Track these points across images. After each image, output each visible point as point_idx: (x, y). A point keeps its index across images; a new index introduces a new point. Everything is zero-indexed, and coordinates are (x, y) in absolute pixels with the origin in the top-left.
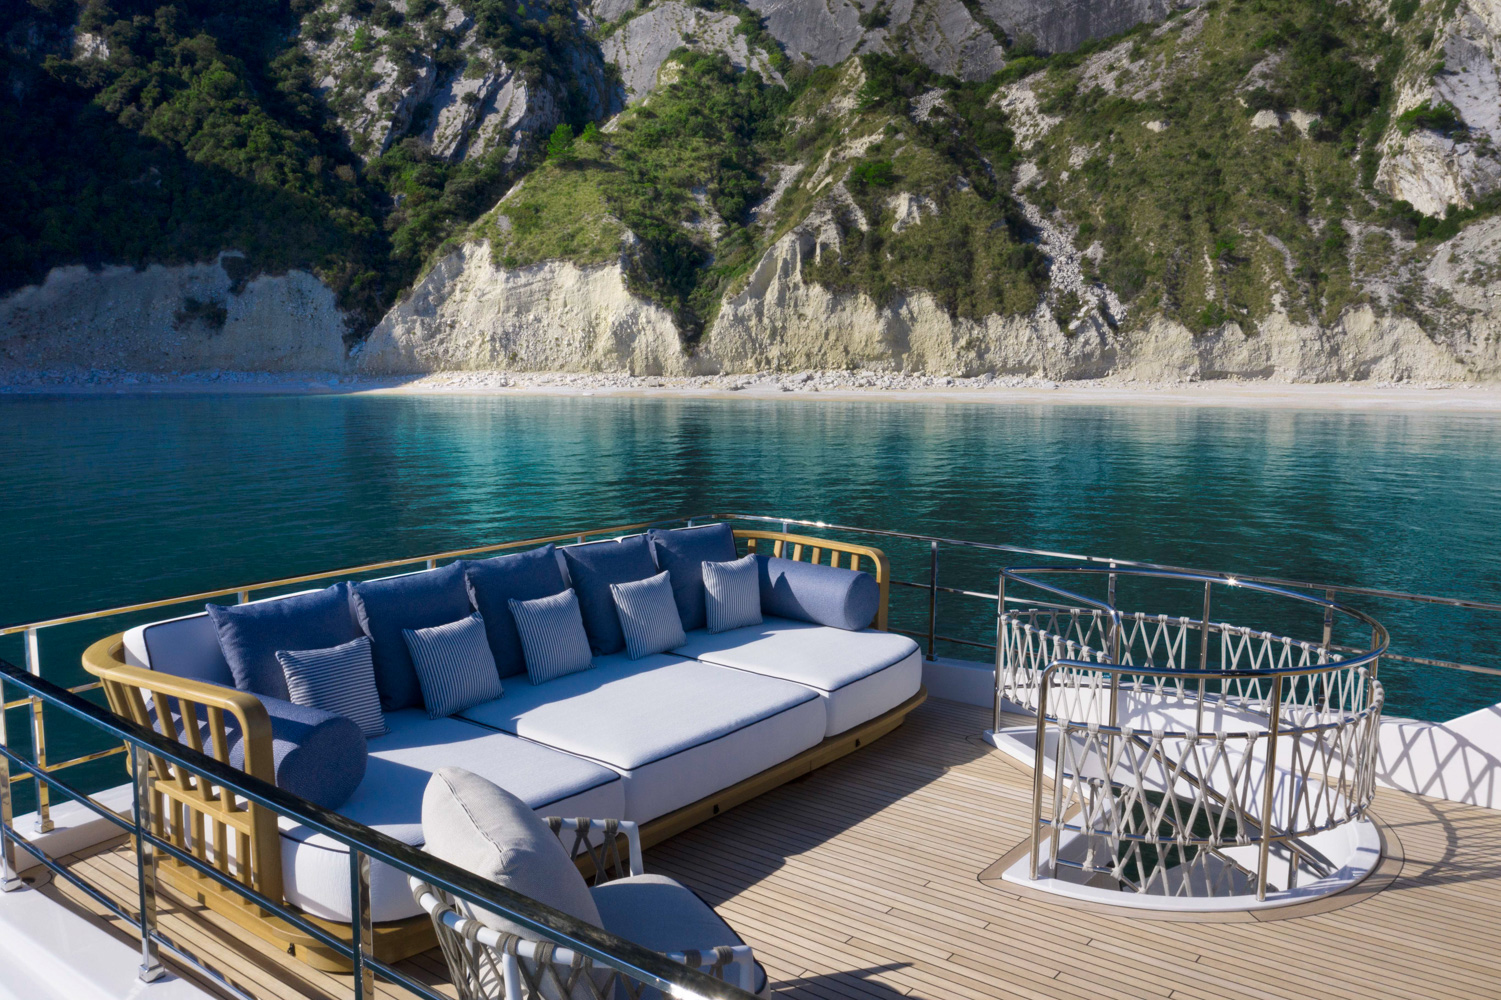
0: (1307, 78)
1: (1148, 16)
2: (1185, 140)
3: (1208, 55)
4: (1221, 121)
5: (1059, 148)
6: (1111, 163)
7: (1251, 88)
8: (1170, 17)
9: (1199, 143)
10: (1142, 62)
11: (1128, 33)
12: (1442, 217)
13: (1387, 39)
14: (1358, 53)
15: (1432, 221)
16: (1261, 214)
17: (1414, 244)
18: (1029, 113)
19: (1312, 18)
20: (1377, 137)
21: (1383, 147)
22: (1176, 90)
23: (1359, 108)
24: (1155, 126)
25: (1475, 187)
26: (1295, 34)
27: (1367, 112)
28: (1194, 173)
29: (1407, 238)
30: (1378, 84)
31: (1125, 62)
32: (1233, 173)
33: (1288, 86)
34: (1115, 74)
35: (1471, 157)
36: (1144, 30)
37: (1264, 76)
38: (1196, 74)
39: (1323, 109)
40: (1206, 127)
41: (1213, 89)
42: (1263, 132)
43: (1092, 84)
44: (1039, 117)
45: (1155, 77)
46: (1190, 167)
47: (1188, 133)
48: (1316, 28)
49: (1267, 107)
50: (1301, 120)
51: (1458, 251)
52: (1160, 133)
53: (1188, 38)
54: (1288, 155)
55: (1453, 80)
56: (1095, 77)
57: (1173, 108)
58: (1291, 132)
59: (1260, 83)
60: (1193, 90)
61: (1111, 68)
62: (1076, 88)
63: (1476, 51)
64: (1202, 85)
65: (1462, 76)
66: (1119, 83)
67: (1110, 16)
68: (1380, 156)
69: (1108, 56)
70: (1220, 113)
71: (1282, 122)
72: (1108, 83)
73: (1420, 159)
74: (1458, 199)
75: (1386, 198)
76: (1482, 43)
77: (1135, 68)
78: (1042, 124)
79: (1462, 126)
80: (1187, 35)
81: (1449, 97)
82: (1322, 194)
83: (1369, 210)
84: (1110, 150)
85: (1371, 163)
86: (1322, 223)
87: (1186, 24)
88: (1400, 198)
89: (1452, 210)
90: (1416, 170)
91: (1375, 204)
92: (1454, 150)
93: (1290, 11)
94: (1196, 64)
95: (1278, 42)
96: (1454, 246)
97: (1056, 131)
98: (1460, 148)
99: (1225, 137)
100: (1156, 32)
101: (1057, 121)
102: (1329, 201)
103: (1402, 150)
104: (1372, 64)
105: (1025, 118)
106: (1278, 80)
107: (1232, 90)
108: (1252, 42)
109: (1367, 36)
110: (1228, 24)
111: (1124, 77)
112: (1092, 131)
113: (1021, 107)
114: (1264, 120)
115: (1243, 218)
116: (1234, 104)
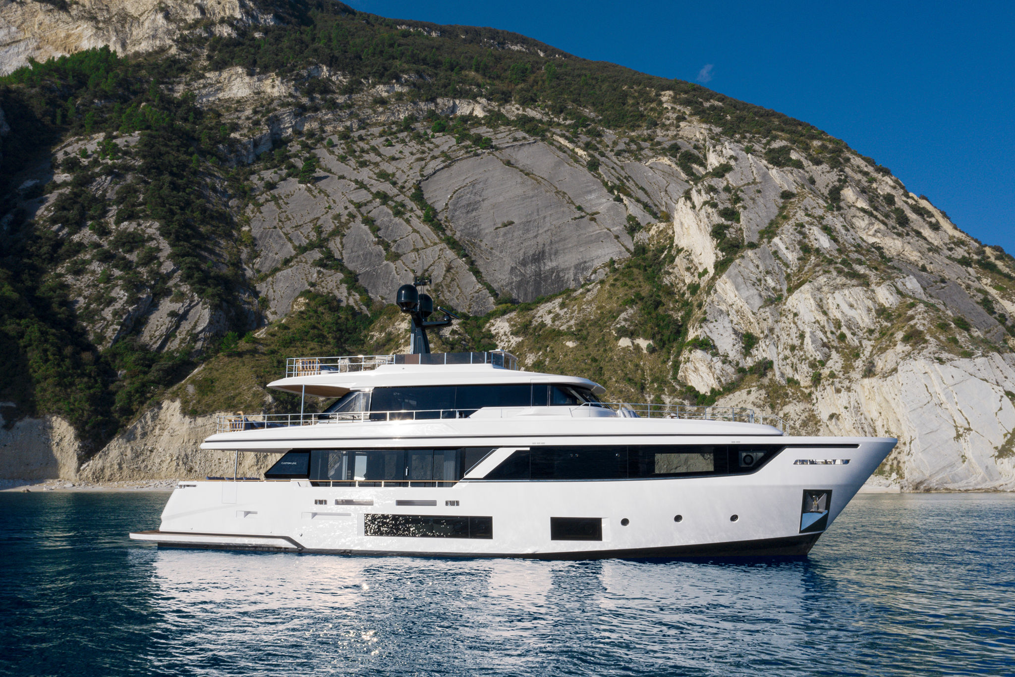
0: (646, 321)
1: (572, 285)
2: (585, 352)
3: (598, 308)
4: (603, 342)
5: (521, 354)
6: (547, 363)
7: (618, 326)
8: (582, 286)
9: (592, 354)
10: (566, 310)
11: (561, 294)
12: (709, 394)
13: (686, 304)
14: (672, 309)
15: (704, 396)
16: (621, 392)
17: (695, 408)
18: (505, 335)
19: (651, 290)
20: (679, 353)
21: (682, 358)
22: (581, 325)
23: (672, 338)
24: (570, 344)
25: (723, 379)
26: (642, 299)
27: (675, 340)
28: (589, 370)
29: (692, 405)
30: (681, 326)
31: (557, 309)
32: (609, 370)
33: (636, 325)
34: (552, 315)
35: (720, 364)
36: (568, 292)
37: (625, 320)
38: (592, 317)
39: (653, 337)
40: (596, 345)
41: (600, 326)
42: (623, 349)
43: (540, 320)
44: (511, 337)
45: (571, 318)
46: (587, 367)
47: (587, 348)
48: (651, 296)
49: (626, 336)
50: (643, 343)
51: (716, 412)
52: (573, 348)
53: (590, 298)
54: (636, 361)
55: (711, 325)
56: (542, 317)
57: (579, 335)
58: (637, 348)
59: (623, 323)
60: (590, 325)
61: (550, 312)
62: (531, 322)
63: (721, 312)
64: (595, 323)
65: (715, 323)
66: (554, 320)
67: (552, 284)
68: (680, 363)
69: (549, 306)
70: (603, 338)
71: (633, 343)
72: (548, 320)
73: (697, 365)
74: (715, 385)
75: (683, 385)
76: (724, 307)
77: (562, 312)
78: (512, 341)
79: (714, 347)
80: (589, 297)
81: (709, 334)
82: (653, 382)
83: (676, 390)
84: (547, 356)
85: (676, 366)
86: (652, 397)
87: (589, 290)
88: (690, 384)
89: (713, 391)
90: (696, 370)
91: (678, 387)
92: (712, 361)
93: (640, 286)
94: (592, 311)
95: (632, 302)
96: (713, 409)
97: (520, 345)
98: (715, 359)
99: (605, 350)
100: (574, 294)
101: (520, 339)
102: (656, 386)
103: (688, 360)
104: (679, 316)
105: (503, 337)
106: (632, 322)
107: (609, 327)
108: (620, 303)
109: (677, 301)
110: (609, 292)
111: (556, 317)
112: (538, 346)
113: (502, 332)
114: (624, 342)
115: (612, 394)
116: (610, 334)
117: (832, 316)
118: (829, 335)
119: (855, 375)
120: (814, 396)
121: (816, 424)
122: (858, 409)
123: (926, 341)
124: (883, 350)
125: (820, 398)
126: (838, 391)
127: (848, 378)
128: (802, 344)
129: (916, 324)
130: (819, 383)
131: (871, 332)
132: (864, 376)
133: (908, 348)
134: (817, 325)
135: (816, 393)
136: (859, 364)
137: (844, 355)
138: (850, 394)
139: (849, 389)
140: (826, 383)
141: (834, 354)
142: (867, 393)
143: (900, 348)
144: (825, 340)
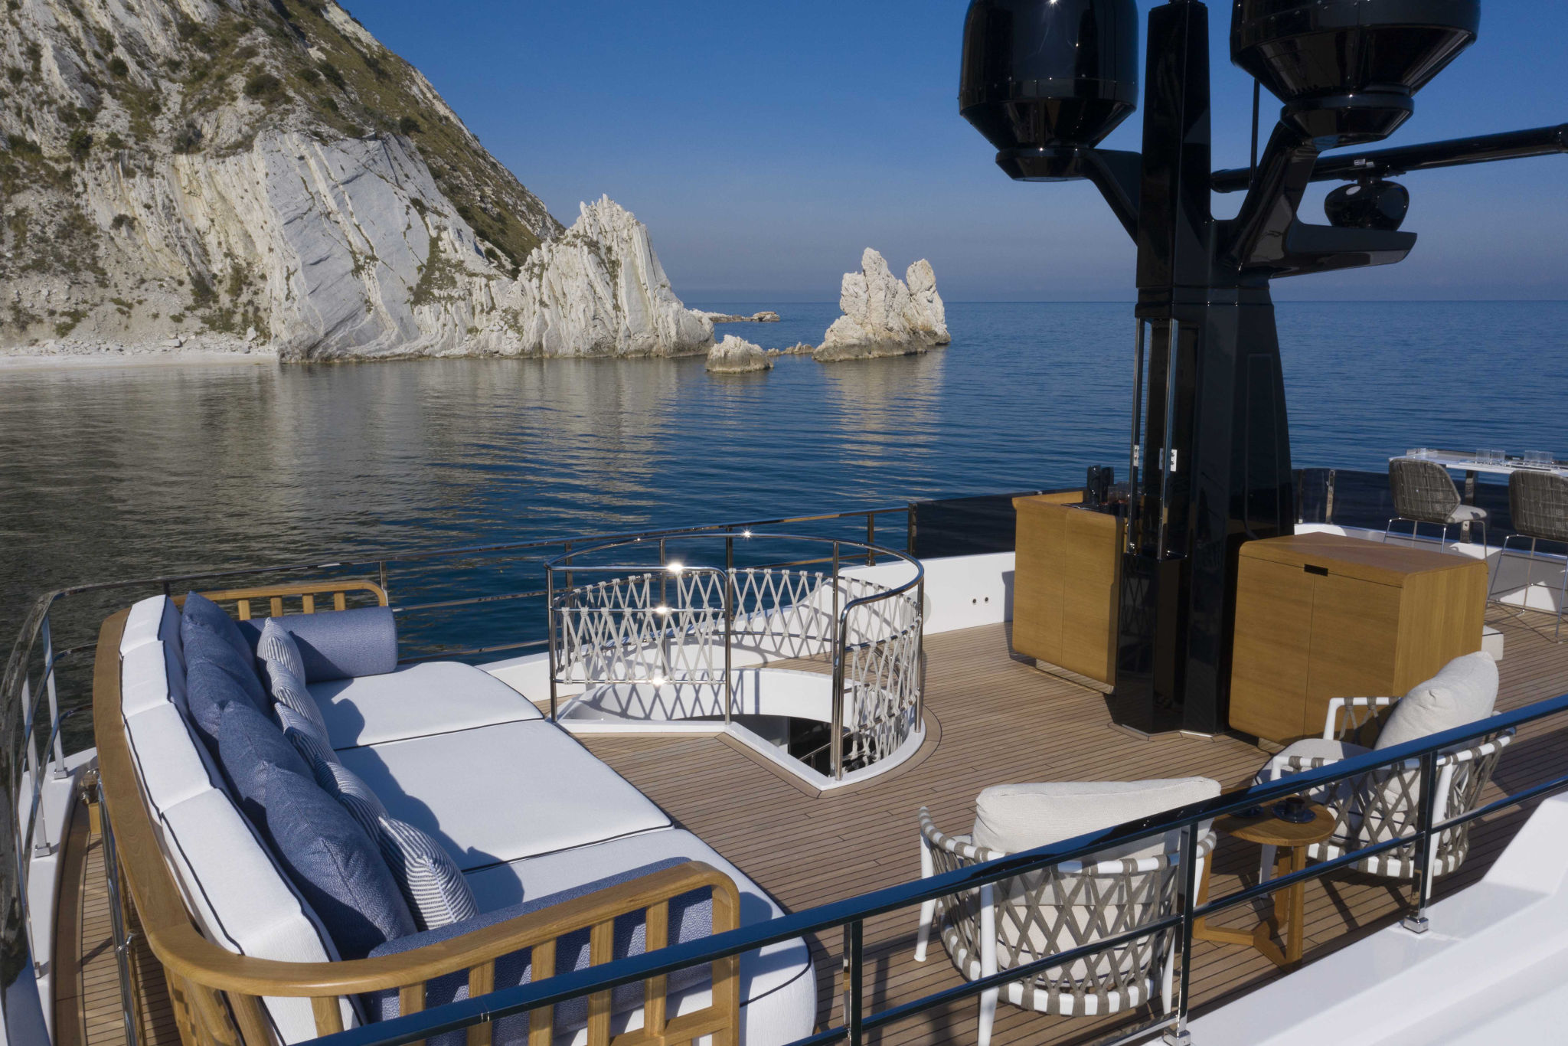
117: (92, 23)
118: (90, 57)
119: (159, 146)
120: (76, 179)
121: (88, 234)
122: (169, 209)
123: (289, 100)
124: (208, 105)
125: (91, 184)
126: (129, 173)
127: (146, 150)
128: (37, 69)
129: (263, 65)
130: (88, 154)
131: (174, 65)
132: (178, 150)
133: (258, 107)
134: (62, 34)
135: (84, 174)
136: (160, 123)
137: (128, 104)
138: (154, 181)
139: (150, 173)
140: (103, 156)
141: (107, 98)
142: (185, 183)
143: (243, 104)
144: (85, 68)
